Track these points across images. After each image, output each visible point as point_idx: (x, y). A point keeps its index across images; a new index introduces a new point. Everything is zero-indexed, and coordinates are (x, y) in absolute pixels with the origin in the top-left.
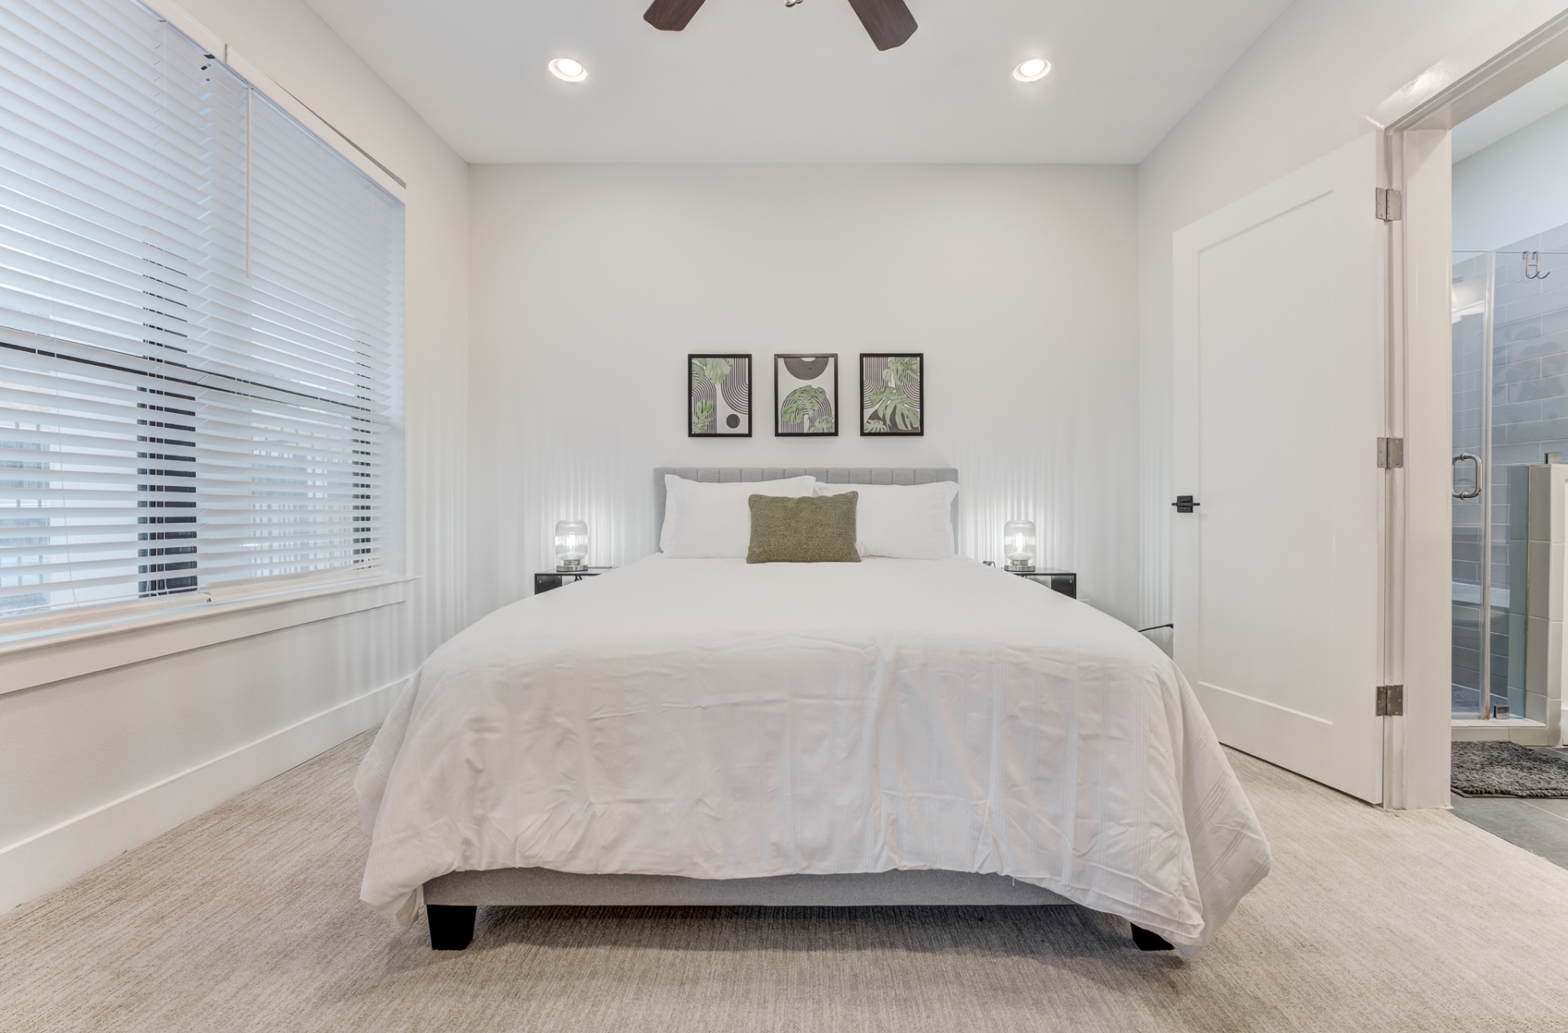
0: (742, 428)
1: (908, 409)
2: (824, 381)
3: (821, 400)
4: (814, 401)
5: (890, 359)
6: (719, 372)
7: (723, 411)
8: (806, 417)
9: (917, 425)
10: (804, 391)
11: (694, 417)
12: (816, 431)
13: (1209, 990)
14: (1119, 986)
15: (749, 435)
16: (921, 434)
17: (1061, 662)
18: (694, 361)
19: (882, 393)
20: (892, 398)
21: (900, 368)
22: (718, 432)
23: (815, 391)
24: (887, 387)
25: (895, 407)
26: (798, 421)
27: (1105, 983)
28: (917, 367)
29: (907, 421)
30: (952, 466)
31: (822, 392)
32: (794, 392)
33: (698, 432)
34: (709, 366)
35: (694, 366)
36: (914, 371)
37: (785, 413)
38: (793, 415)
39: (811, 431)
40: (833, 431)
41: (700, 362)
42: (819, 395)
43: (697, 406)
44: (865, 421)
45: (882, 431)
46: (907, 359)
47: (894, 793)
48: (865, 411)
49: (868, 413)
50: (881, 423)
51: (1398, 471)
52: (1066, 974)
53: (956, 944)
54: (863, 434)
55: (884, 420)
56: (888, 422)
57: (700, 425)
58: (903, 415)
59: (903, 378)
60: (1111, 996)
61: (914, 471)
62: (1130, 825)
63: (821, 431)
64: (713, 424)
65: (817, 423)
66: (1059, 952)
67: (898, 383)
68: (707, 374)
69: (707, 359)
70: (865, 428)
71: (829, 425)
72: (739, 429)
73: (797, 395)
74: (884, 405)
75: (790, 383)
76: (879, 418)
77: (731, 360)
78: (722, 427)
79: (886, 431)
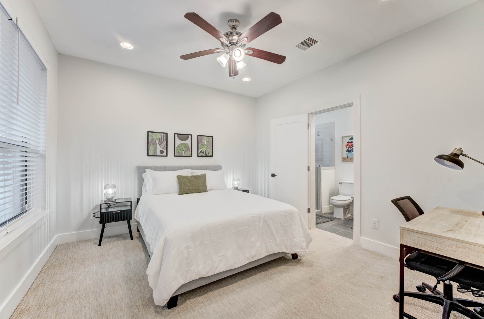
0: (165, 154)
1: (209, 150)
2: (188, 142)
3: (187, 147)
4: (185, 147)
5: (205, 137)
6: (157, 138)
7: (159, 149)
8: (183, 151)
9: (211, 154)
10: (182, 144)
11: (149, 150)
12: (186, 155)
13: (306, 262)
14: (296, 265)
15: (167, 156)
16: (212, 156)
17: (286, 213)
18: (149, 133)
19: (203, 146)
20: (206, 147)
21: (207, 139)
22: (157, 155)
23: (186, 144)
24: (204, 144)
25: (206, 150)
26: (181, 152)
27: (294, 266)
28: (211, 140)
29: (209, 153)
30: (220, 165)
31: (188, 145)
32: (180, 144)
33: (150, 155)
34: (154, 135)
35: (149, 135)
36: (211, 141)
37: (177, 150)
38: (179, 151)
39: (184, 155)
40: (190, 155)
41: (151, 134)
42: (187, 145)
43: (150, 147)
44: (199, 153)
45: (203, 156)
46: (209, 137)
47: (265, 242)
48: (199, 150)
49: (199, 151)
50: (203, 153)
51: (310, 171)
52: (288, 266)
53: (270, 268)
54: (198, 156)
56: (205, 153)
57: (151, 153)
58: (208, 151)
59: (208, 142)
60: (296, 267)
61: (212, 166)
62: (297, 238)
63: (187, 155)
64: (156, 152)
65: (186, 153)
66: (285, 264)
67: (207, 143)
68: (153, 137)
69: (154, 133)
70: (199, 155)
71: (189, 154)
72: (164, 154)
73: (181, 145)
74: (204, 149)
75: (178, 142)
76: (202, 152)
77: (161, 134)
78: (158, 153)
79: (204, 156)
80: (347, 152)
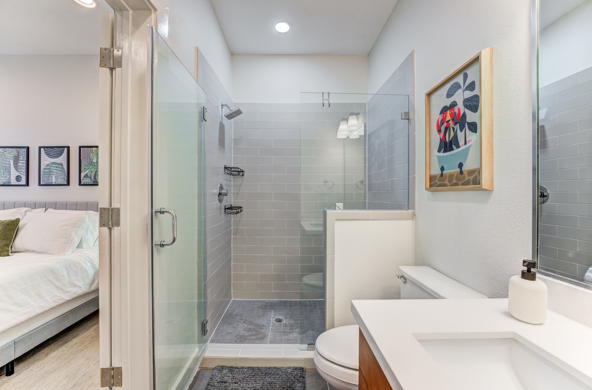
2: (62, 159)
3: (61, 168)
4: (58, 169)
5: (94, 149)
6: (12, 155)
7: (14, 174)
8: (54, 176)
10: (53, 164)
12: (58, 184)
15: (27, 185)
18: (1, 149)
19: (90, 165)
20: (95, 167)
22: (11, 184)
23: (58, 164)
24: (92, 162)
25: (96, 172)
26: (50, 178)
31: (62, 165)
32: (48, 165)
34: (8, 152)
37: (44, 174)
38: (47, 176)
40: (67, 183)
41: (3, 150)
43: (2, 172)
44: (82, 179)
45: (89, 183)
48: (81, 173)
49: (83, 174)
51: (117, 229)
54: (80, 185)
55: (91, 178)
56: (93, 179)
57: (2, 181)
63: (61, 183)
64: (9, 180)
65: (58, 180)
67: (98, 160)
68: (6, 156)
69: (7, 149)
70: (82, 182)
71: (65, 181)
72: (22, 182)
74: (91, 171)
75: (46, 160)
76: (88, 177)
77: (17, 149)
78: (13, 181)
79: (91, 183)
80: (439, 151)
